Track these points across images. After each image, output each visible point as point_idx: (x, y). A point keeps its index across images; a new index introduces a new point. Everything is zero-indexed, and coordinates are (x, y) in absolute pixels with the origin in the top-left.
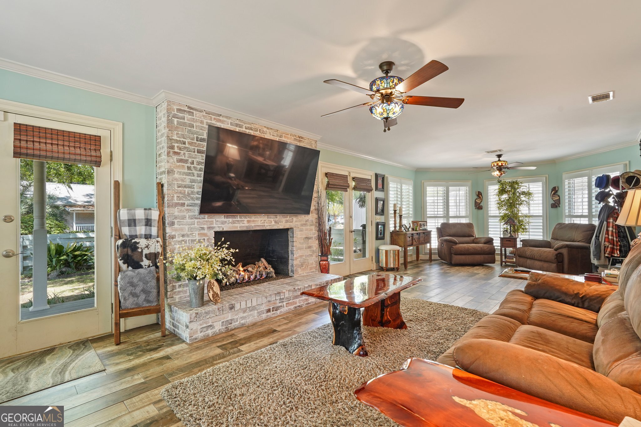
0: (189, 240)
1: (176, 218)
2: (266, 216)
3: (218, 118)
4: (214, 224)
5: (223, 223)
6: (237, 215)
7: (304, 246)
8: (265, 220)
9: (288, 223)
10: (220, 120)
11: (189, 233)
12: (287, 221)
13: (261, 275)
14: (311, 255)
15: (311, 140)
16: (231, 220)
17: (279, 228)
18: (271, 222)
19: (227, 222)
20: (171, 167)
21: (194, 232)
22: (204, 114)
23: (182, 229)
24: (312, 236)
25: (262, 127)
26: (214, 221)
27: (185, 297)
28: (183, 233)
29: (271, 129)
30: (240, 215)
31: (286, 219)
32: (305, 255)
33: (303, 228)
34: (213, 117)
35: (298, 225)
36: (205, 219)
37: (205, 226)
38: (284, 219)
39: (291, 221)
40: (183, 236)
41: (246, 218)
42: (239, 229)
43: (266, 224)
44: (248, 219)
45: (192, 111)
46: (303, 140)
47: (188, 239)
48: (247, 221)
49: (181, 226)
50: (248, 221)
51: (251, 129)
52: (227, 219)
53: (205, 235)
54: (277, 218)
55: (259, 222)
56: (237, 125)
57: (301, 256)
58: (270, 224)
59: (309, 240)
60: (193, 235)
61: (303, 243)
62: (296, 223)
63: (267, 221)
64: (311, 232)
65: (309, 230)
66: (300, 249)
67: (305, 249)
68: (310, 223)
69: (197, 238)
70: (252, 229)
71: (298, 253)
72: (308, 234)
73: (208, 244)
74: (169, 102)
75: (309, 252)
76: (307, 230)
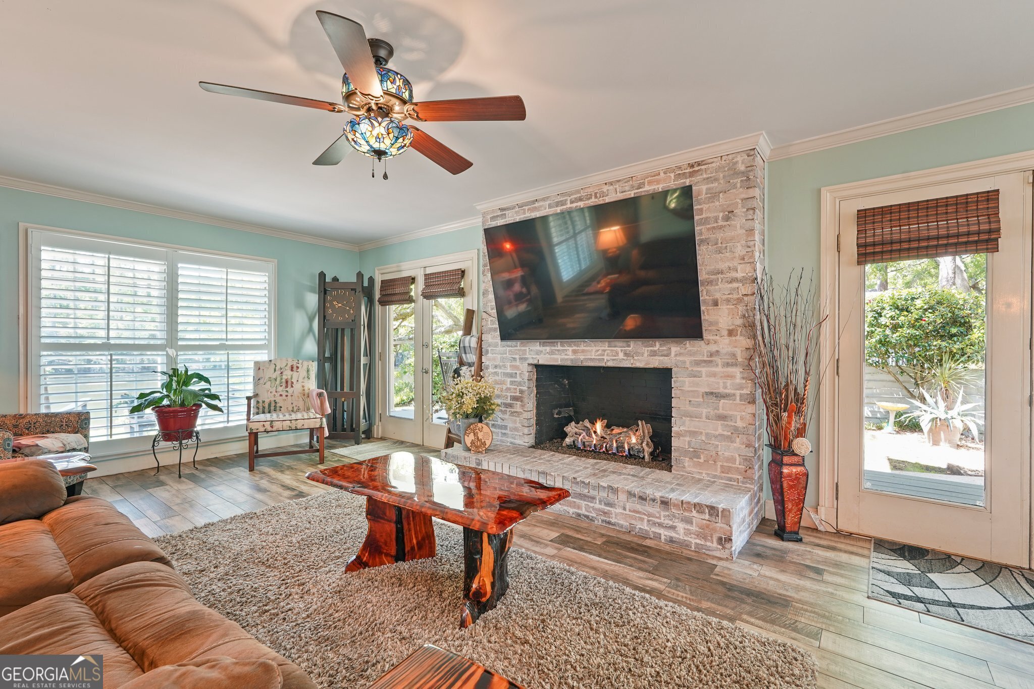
0: (501, 372)
1: (489, 346)
2: (607, 344)
4: (527, 353)
5: (539, 353)
6: (557, 342)
7: (704, 411)
8: (604, 351)
9: (656, 357)
10: (536, 207)
11: (501, 364)
12: (653, 354)
14: (729, 439)
15: (730, 157)
16: (548, 349)
17: (633, 366)
18: (617, 354)
19: (544, 352)
20: (485, 287)
21: (505, 363)
23: (494, 359)
24: (733, 392)
25: (600, 187)
26: (528, 351)
27: (498, 441)
28: (495, 364)
29: (619, 181)
30: (561, 342)
31: (651, 348)
32: (707, 434)
33: (699, 369)
34: (526, 208)
36: (517, 346)
37: (517, 357)
38: (647, 349)
39: (665, 353)
40: (496, 367)
41: (570, 346)
42: (559, 363)
43: (605, 358)
44: (575, 348)
45: (504, 212)
46: (703, 167)
47: (499, 371)
48: (573, 350)
49: (494, 355)
50: (575, 352)
51: (581, 199)
52: (544, 348)
53: (517, 367)
54: (629, 346)
55: (593, 353)
56: (558, 204)
57: (693, 434)
58: (614, 358)
59: (722, 401)
60: (505, 366)
61: (699, 404)
62: (678, 358)
63: (609, 351)
64: (729, 382)
65: (721, 377)
66: (691, 417)
67: (708, 420)
68: (723, 360)
69: (509, 370)
70: (580, 364)
71: (684, 424)
72: (717, 386)
73: (521, 380)
74: (484, 215)
75: (719, 428)
76: (714, 375)
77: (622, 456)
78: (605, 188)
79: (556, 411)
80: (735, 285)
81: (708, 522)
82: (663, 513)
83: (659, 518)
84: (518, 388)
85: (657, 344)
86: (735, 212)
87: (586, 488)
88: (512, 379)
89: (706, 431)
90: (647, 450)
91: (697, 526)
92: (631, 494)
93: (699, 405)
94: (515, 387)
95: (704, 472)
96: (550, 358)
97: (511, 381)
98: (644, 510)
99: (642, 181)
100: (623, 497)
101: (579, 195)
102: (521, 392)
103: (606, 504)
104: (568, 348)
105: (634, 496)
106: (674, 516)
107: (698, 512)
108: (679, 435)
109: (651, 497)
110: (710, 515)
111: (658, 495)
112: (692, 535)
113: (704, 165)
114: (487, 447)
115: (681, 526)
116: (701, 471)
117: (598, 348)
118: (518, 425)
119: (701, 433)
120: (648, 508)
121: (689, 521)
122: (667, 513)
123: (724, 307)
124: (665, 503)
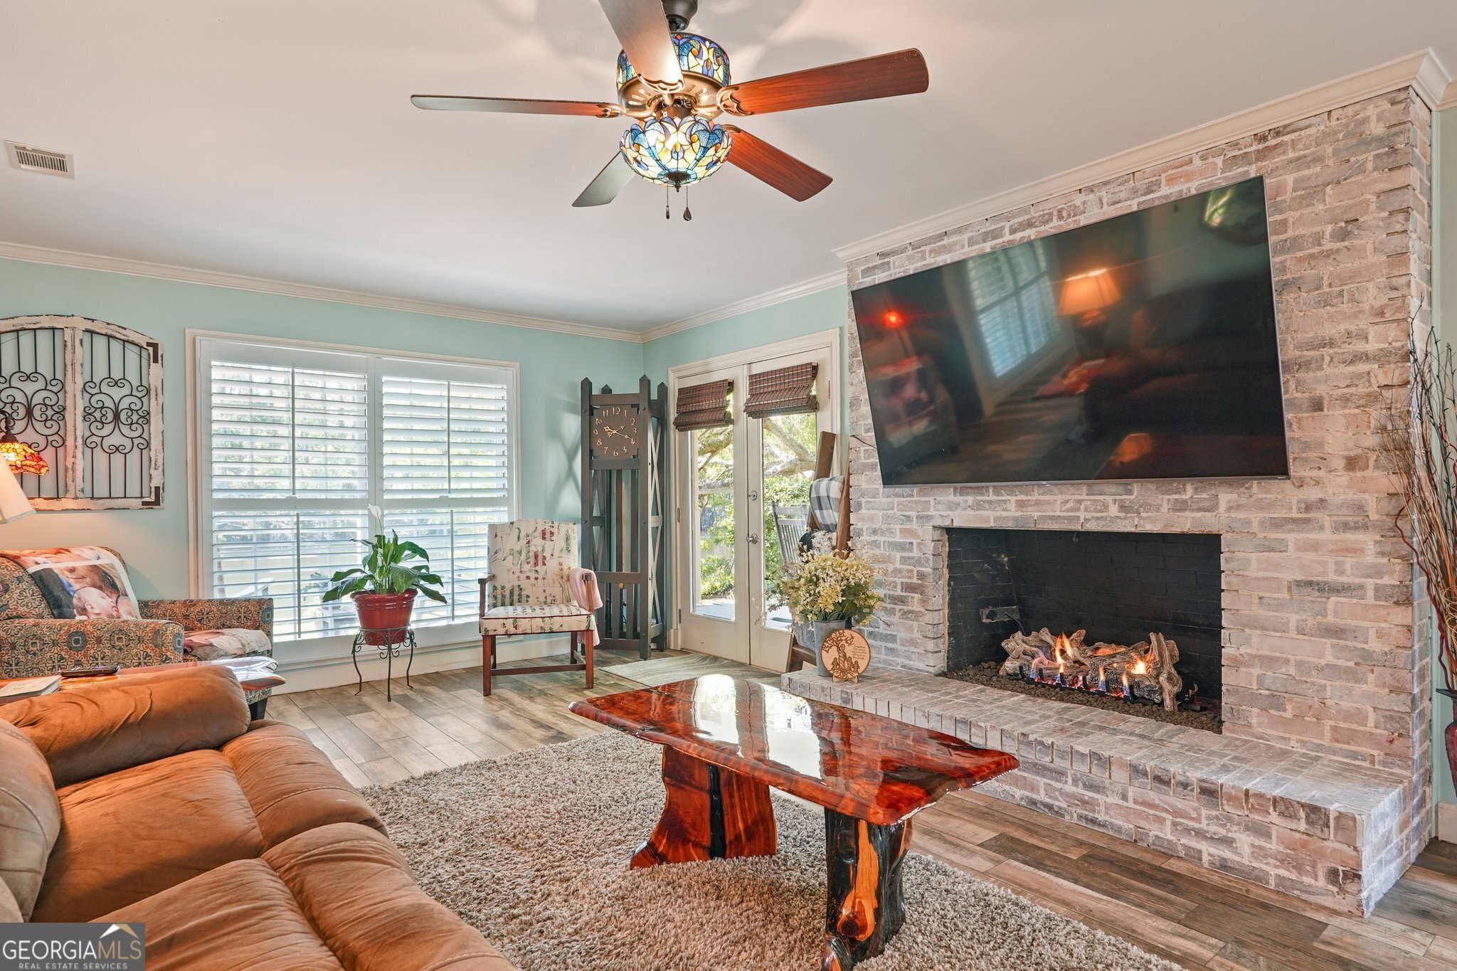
0: (884, 542)
1: (863, 495)
2: (1084, 489)
3: (939, 244)
4: (932, 508)
5: (953, 506)
6: (988, 487)
7: (1293, 619)
8: (1080, 502)
9: (1187, 514)
10: (944, 246)
11: (884, 527)
12: (1181, 507)
14: (1352, 675)
15: (1350, 111)
16: (970, 499)
17: (1139, 530)
18: (1106, 507)
19: (962, 504)
20: (854, 393)
21: (892, 526)
22: (910, 252)
23: (871, 519)
24: (1358, 581)
25: (1069, 199)
26: (932, 502)
27: (879, 662)
28: (874, 526)
29: (1105, 184)
30: (994, 487)
31: (1177, 496)
32: (1299, 664)
33: (1280, 536)
34: (927, 248)
35: (1249, 522)
36: (912, 496)
37: (913, 514)
38: (1168, 497)
39: (1206, 504)
40: (875, 532)
41: (1012, 493)
42: (991, 524)
43: (1082, 515)
45: (887, 260)
46: (1287, 138)
47: (882, 539)
48: (1017, 501)
49: (872, 511)
50: (1021, 504)
51: (1030, 225)
52: (962, 498)
53: (912, 533)
54: (1130, 492)
55: (1058, 506)
56: (986, 237)
57: (1269, 661)
58: (1100, 515)
59: (1334, 599)
60: (890, 531)
61: (1282, 605)
62: (1234, 515)
63: (1089, 503)
64: (1349, 562)
65: (1331, 551)
66: (1264, 628)
67: (1301, 637)
68: (1334, 518)
69: (898, 538)
70: (1031, 527)
71: (1247, 642)
72: (1322, 569)
73: (920, 555)
74: (851, 266)
75: (1328, 653)
76: (1315, 547)
77: (1118, 698)
78: (1078, 200)
79: (986, 611)
80: (1362, 367)
81: (1305, 837)
82: (1204, 812)
83: (1198, 820)
84: (915, 570)
85: (1189, 488)
86: (1361, 220)
87: (1047, 755)
88: (904, 554)
89: (1298, 658)
90: (1169, 690)
91: (1281, 840)
92: (1136, 771)
93: (1280, 606)
94: (910, 567)
95: (1294, 737)
96: (975, 516)
97: (901, 557)
98: (1164, 803)
99: (1154, 179)
100: (1120, 775)
101: (1026, 217)
102: (922, 576)
103: (1085, 786)
104: (1009, 498)
105: (1145, 774)
106: (1230, 820)
107: (1282, 814)
108: (1237, 663)
109: (1180, 778)
110: (1310, 822)
111: (1194, 775)
112: (1270, 860)
113: (1289, 133)
114: (860, 671)
115: (1245, 841)
116: (1286, 735)
117: (1066, 497)
118: (916, 635)
119: (1287, 661)
120: (1173, 799)
121: (1262, 831)
122: (1214, 813)
123: (1336, 413)
124: (1209, 793)
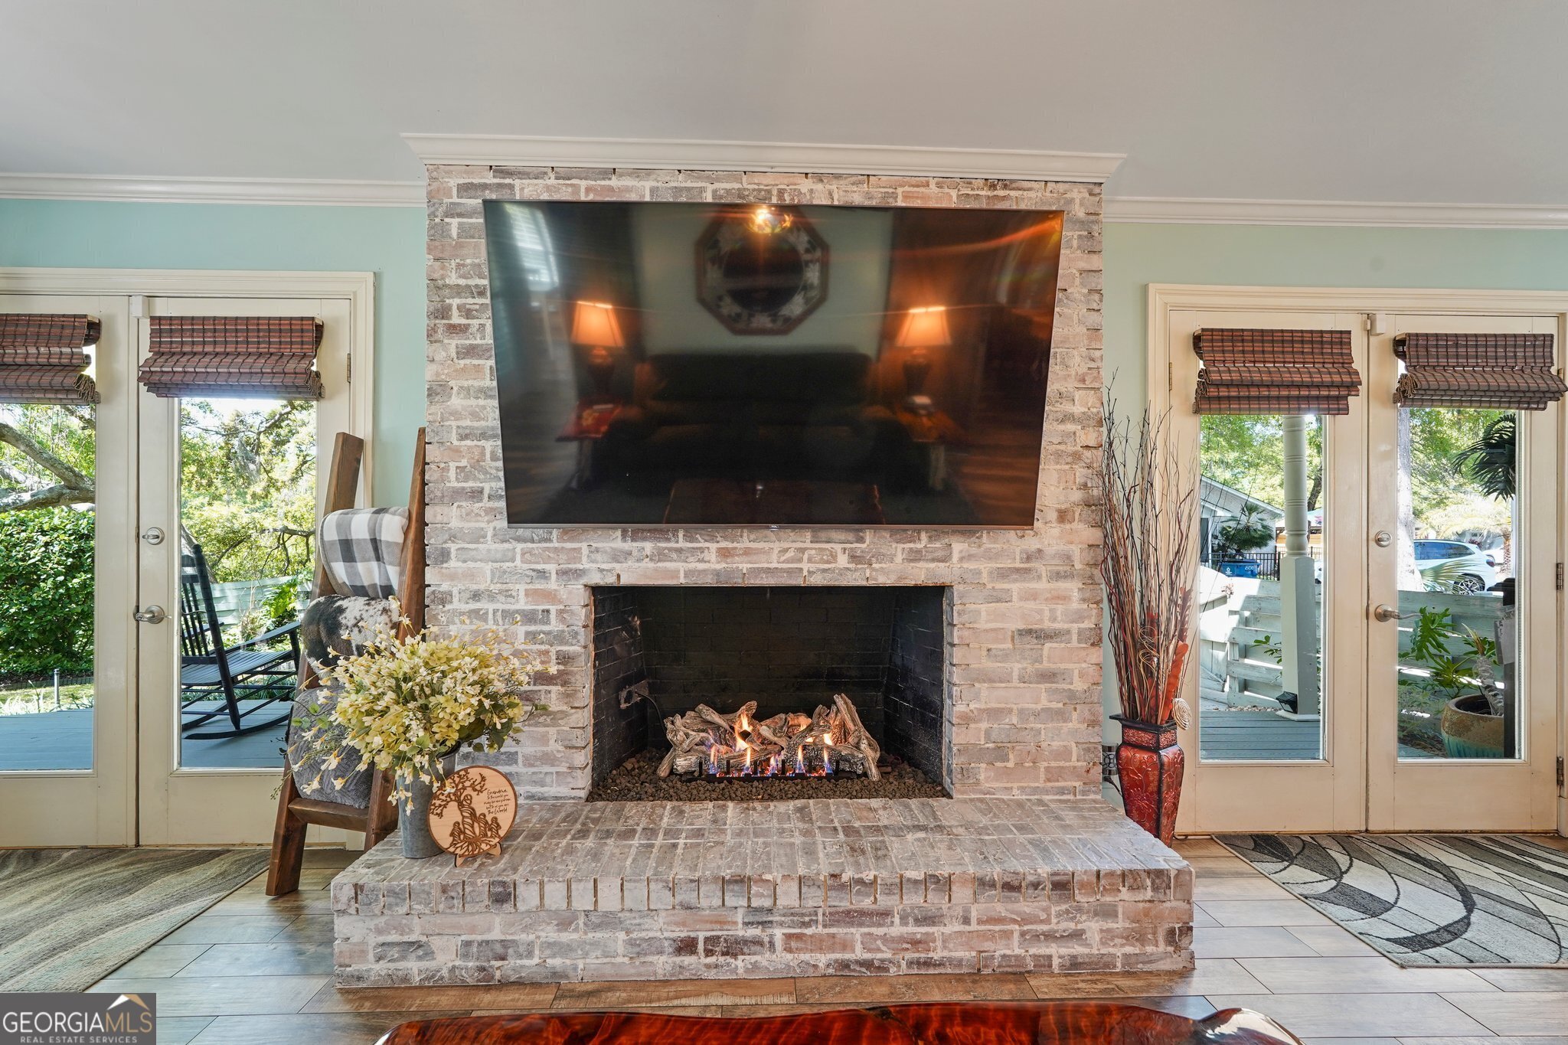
0: (495, 611)
1: (453, 538)
2: (808, 535)
3: (603, 183)
4: (584, 559)
5: (617, 557)
6: (677, 531)
7: (1016, 667)
8: (802, 550)
9: (921, 564)
11: (495, 588)
12: (915, 557)
13: (812, 762)
14: (1061, 715)
15: (1061, 187)
16: (648, 546)
17: (871, 583)
18: (834, 557)
19: (635, 553)
20: (437, 374)
21: (510, 586)
22: (552, 181)
23: (471, 575)
24: (1066, 626)
25: (792, 180)
26: (585, 551)
28: (475, 587)
29: (837, 177)
30: (686, 531)
31: (912, 545)
32: (1021, 712)
33: (1006, 586)
35: (979, 573)
36: (550, 540)
37: (551, 568)
38: (902, 546)
39: (940, 554)
40: (476, 596)
41: (713, 539)
42: (682, 580)
43: (806, 566)
44: (724, 544)
45: (507, 181)
46: (1013, 193)
47: (490, 607)
48: (719, 550)
49: (470, 564)
50: (724, 554)
52: (635, 544)
53: (550, 596)
54: (861, 540)
55: (774, 556)
57: (994, 714)
58: (826, 566)
59: (1048, 645)
60: (508, 594)
61: (1007, 655)
62: (965, 565)
63: (813, 552)
64: (1060, 609)
65: (1046, 599)
66: (991, 681)
67: (1022, 685)
68: (1049, 568)
69: (522, 604)
70: (738, 582)
71: (977, 697)
72: (1038, 617)
73: (562, 627)
74: (435, 172)
75: (1042, 698)
76: (1033, 596)
79: (624, 694)
80: (1070, 427)
81: (1148, 905)
82: (1054, 909)
83: (1047, 921)
84: (553, 650)
85: (924, 536)
86: (1069, 291)
87: (868, 895)
88: (533, 628)
89: (1020, 706)
90: (868, 753)
91: (1127, 917)
92: (984, 884)
93: (1006, 657)
94: (543, 647)
95: (1015, 785)
96: (656, 570)
97: (527, 633)
98: (1012, 913)
99: (891, 190)
100: (962, 894)
101: (737, 186)
102: (564, 659)
103: (918, 922)
104: (707, 545)
105: (993, 885)
106: (1079, 910)
107: (1131, 888)
108: (967, 720)
109: (1031, 878)
110: (1155, 889)
111: (1044, 870)
112: (1118, 941)
113: (1014, 189)
115: (1093, 927)
116: (1009, 785)
117: (786, 545)
118: (554, 747)
119: (1010, 711)
120: (1025, 906)
121: (1109, 912)
122: (1064, 907)
123: (1051, 467)
124: (1062, 886)
